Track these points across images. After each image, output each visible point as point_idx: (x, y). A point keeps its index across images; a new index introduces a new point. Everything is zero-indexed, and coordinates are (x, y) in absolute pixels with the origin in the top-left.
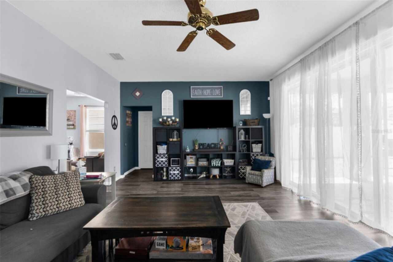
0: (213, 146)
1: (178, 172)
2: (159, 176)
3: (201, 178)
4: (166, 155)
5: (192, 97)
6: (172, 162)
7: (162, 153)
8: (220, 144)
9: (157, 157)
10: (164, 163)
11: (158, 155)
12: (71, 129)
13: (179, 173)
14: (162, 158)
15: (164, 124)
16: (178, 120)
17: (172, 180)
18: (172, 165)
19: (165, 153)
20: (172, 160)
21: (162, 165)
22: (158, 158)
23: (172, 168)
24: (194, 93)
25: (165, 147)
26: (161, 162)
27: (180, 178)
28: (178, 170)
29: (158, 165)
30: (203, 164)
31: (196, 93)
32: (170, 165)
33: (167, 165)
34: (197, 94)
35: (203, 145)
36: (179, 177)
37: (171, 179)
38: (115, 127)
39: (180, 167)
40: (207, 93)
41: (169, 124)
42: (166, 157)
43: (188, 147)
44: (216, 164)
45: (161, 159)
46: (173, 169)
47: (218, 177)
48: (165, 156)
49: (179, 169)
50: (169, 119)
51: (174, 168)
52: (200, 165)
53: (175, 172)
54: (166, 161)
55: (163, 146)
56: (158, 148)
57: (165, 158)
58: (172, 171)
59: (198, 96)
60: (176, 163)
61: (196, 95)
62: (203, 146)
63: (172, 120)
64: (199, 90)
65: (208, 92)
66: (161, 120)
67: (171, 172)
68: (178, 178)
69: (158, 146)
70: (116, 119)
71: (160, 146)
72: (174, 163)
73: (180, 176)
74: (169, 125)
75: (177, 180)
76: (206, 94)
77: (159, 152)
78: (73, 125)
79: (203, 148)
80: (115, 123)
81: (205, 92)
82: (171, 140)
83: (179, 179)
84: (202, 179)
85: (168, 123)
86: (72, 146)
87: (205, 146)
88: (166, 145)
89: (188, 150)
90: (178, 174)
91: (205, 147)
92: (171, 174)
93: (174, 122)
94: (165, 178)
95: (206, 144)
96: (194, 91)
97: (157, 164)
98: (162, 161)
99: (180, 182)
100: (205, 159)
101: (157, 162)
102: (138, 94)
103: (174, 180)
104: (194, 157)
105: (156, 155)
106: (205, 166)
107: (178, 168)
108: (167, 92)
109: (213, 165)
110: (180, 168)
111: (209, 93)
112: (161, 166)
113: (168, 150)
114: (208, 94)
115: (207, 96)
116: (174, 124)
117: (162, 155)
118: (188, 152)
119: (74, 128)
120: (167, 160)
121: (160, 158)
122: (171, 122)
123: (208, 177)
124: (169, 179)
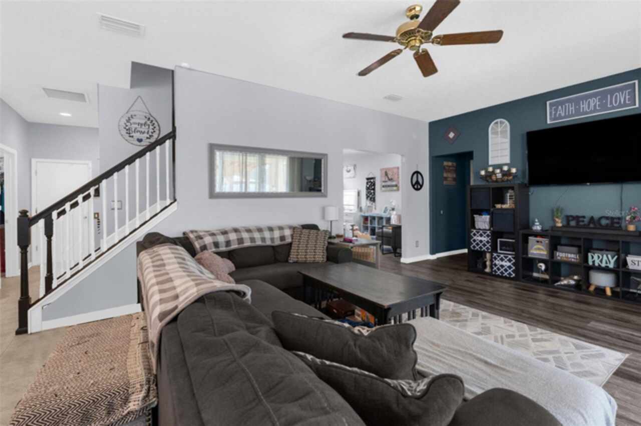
0: (604, 222)
1: (508, 264)
2: (479, 265)
3: (561, 285)
4: (488, 232)
5: (549, 122)
6: (501, 246)
7: (481, 228)
8: (626, 220)
9: (473, 233)
10: (484, 245)
11: (475, 231)
12: (395, 190)
13: (512, 266)
14: (481, 235)
15: (488, 178)
16: (514, 170)
17: (498, 276)
18: (501, 250)
19: (487, 228)
20: (500, 241)
21: (481, 248)
22: (475, 235)
23: (499, 255)
24: (555, 114)
25: (487, 218)
26: (479, 243)
27: (514, 275)
28: (510, 260)
29: (474, 247)
30: (567, 258)
31: (561, 112)
32: (497, 250)
33: (489, 249)
34: (563, 115)
35: (577, 218)
36: (512, 273)
37: (497, 274)
38: (419, 187)
39: (514, 256)
40: (589, 108)
41: (497, 179)
42: (488, 236)
43: (537, 220)
44: (601, 261)
45: (480, 238)
46: (500, 258)
47: (609, 292)
48: (486, 233)
49: (512, 259)
50: (498, 171)
51: (502, 256)
52: (559, 258)
53: (505, 263)
54: (488, 242)
55: (484, 217)
56: (476, 219)
57: (486, 237)
58: (498, 260)
59: (565, 117)
60: (508, 248)
61: (560, 118)
62: (578, 222)
63: (502, 171)
64: (567, 105)
65: (592, 104)
66: (483, 173)
67: (497, 262)
68: (510, 274)
69: (475, 216)
70: (419, 176)
71: (478, 216)
72: (504, 248)
73: (513, 271)
74: (497, 181)
75: (506, 278)
76: (586, 109)
77: (478, 226)
78: (396, 186)
79: (578, 226)
80: (417, 182)
81: (584, 106)
82: (498, 206)
83: (512, 276)
84: (566, 288)
85: (494, 178)
86: (394, 212)
87: (583, 221)
88: (489, 214)
89: (537, 227)
90: (510, 267)
91: (581, 223)
92: (496, 265)
93: (508, 173)
94: (488, 270)
95: (584, 217)
96: (556, 110)
97: (472, 245)
98: (481, 241)
99: (512, 282)
100: (575, 249)
101: (473, 242)
102: (451, 135)
103: (501, 277)
104: (546, 241)
105: (472, 230)
106: (571, 261)
107: (510, 257)
108: (499, 123)
109: (594, 262)
110: (514, 258)
111: (595, 106)
112: (479, 249)
113: (492, 223)
114: (592, 107)
115: (591, 112)
116: (506, 178)
117: (481, 232)
118: (537, 230)
119: (398, 190)
120: (490, 241)
121: (478, 236)
122: (499, 176)
123: (578, 287)
124: (494, 273)
